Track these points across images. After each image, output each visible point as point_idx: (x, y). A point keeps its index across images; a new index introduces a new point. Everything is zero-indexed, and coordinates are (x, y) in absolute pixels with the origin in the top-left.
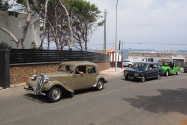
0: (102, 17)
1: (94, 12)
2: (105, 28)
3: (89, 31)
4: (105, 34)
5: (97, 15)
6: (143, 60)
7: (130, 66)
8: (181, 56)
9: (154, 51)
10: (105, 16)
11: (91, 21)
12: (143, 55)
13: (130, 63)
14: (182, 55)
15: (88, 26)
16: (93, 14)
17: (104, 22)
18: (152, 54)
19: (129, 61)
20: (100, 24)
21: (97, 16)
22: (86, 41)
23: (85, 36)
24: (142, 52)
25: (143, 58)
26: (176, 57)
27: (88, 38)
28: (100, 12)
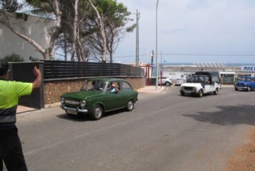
0: (132, 20)
1: (122, 14)
2: (137, 34)
3: (115, 39)
4: (137, 42)
5: (126, 17)
6: (182, 76)
7: (168, 84)
8: (231, 70)
9: (196, 64)
10: (138, 19)
11: (117, 26)
12: (182, 69)
13: (168, 80)
14: (232, 68)
15: (114, 32)
16: (121, 16)
17: (136, 26)
18: (194, 68)
19: (166, 78)
20: (129, 30)
21: (126, 19)
22: (111, 52)
23: (109, 45)
24: (180, 66)
25: (182, 73)
27: (113, 49)
28: (130, 13)
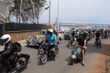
0: (48, 4)
1: (43, 2)
2: (50, 11)
3: (40, 13)
4: (50, 14)
5: (45, 3)
6: (69, 29)
7: (62, 32)
9: (75, 24)
10: (50, 4)
11: (41, 7)
12: (69, 26)
13: (63, 31)
14: (90, 26)
15: (39, 9)
16: (42, 2)
17: (49, 7)
18: (74, 26)
19: (62, 30)
20: (46, 9)
21: (45, 4)
22: (38, 18)
23: (37, 15)
24: (68, 25)
26: (86, 27)
27: (39, 17)
28: (46, 2)
